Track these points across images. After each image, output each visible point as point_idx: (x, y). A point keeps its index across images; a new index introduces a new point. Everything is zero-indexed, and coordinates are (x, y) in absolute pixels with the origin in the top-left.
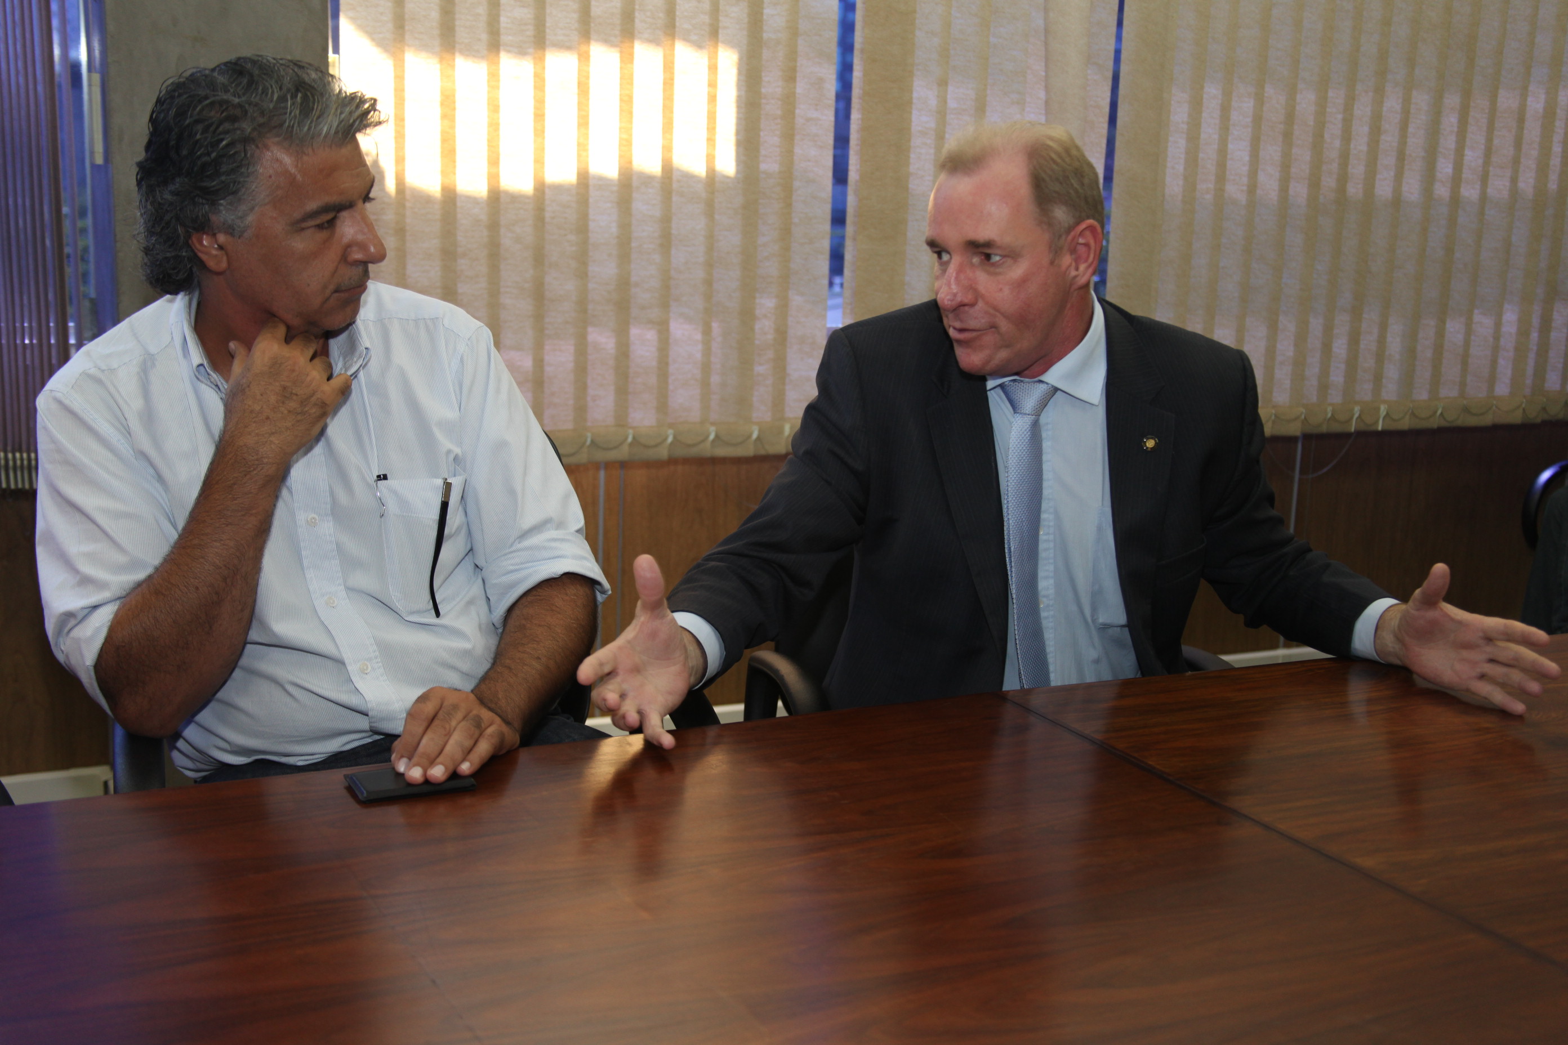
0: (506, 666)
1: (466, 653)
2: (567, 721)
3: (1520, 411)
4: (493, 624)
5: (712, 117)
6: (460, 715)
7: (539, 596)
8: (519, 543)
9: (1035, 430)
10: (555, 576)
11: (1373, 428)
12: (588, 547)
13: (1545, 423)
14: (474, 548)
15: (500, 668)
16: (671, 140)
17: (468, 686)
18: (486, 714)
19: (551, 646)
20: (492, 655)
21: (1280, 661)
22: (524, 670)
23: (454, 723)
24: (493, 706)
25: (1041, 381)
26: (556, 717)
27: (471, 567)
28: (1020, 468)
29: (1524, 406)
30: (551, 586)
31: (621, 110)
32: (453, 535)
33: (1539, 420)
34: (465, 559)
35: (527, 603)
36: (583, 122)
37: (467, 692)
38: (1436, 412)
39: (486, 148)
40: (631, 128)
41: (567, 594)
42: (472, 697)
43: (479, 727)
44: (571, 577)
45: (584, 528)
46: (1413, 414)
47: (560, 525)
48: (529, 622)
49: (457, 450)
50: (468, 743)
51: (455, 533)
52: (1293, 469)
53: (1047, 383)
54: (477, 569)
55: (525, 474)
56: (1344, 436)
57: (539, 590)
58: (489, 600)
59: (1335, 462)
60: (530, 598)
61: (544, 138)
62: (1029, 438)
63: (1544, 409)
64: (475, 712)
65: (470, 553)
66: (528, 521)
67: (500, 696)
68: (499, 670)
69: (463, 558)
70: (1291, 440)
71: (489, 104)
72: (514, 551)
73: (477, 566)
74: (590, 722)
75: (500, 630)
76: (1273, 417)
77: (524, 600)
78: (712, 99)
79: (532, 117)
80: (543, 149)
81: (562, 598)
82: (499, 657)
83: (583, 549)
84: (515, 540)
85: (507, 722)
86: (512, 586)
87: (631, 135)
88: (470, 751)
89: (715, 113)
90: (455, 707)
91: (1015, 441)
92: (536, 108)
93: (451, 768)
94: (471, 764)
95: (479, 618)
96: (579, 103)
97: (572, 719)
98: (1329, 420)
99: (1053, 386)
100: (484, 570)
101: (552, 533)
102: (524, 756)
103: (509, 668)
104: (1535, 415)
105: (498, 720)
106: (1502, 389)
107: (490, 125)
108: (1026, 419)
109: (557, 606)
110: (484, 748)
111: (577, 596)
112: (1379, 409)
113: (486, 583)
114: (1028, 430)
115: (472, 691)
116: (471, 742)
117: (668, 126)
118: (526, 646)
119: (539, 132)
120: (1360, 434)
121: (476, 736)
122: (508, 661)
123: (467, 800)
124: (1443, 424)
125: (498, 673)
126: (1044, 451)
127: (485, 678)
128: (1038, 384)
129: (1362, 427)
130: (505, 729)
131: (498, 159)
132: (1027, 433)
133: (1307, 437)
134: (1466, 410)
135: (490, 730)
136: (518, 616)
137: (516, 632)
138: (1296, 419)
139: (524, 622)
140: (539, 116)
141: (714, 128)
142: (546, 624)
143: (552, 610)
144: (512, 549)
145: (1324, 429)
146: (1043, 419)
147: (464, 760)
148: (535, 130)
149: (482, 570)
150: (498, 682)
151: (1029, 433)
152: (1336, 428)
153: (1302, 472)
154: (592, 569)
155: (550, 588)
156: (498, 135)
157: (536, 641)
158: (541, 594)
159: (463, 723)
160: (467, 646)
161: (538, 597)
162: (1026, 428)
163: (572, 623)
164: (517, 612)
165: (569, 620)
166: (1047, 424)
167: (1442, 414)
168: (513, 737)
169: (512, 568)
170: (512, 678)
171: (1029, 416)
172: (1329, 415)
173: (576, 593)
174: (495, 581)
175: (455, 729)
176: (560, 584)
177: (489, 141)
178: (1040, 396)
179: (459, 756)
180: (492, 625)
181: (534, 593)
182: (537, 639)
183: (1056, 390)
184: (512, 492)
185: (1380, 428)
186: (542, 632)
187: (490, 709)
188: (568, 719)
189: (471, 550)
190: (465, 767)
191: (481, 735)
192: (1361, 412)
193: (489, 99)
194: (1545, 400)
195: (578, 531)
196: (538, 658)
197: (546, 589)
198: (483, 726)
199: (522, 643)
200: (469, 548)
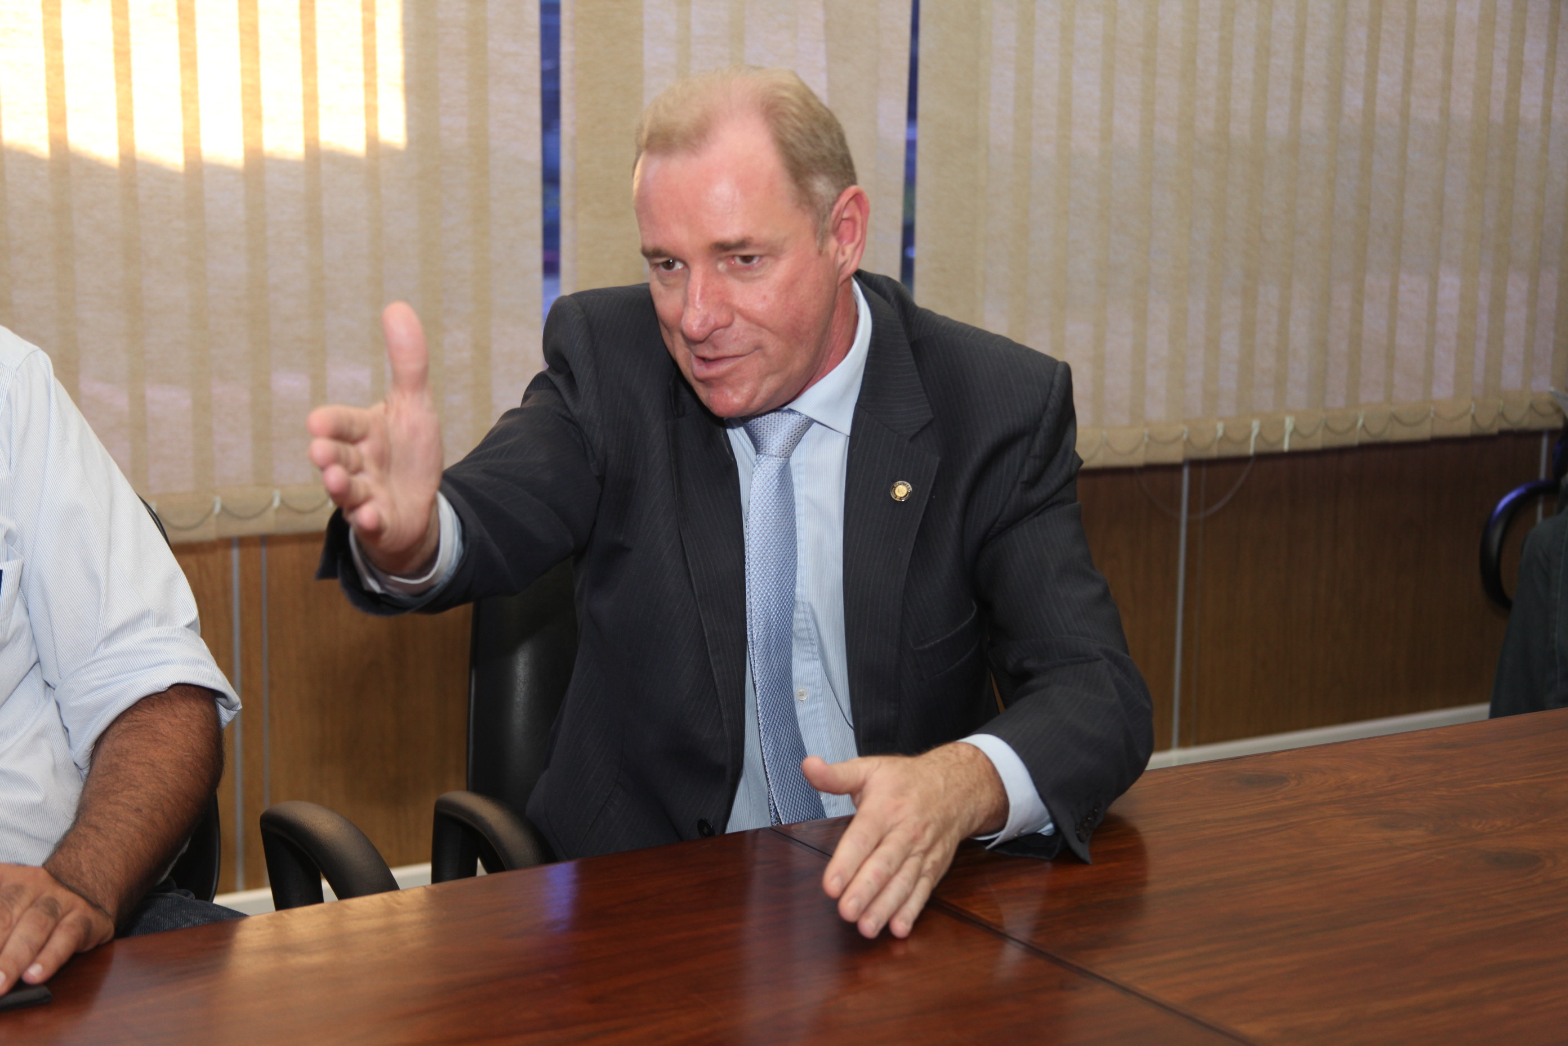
0: (91, 826)
1: (35, 810)
2: (184, 898)
3: (1468, 419)
4: (76, 764)
5: (370, 53)
6: (25, 900)
7: (136, 721)
8: (105, 648)
9: (785, 478)
10: (160, 690)
11: (1276, 449)
12: (205, 647)
13: (1503, 434)
14: (42, 659)
15: (84, 828)
16: (315, 85)
17: (36, 856)
18: (63, 896)
19: (155, 792)
20: (74, 809)
21: (1174, 764)
22: (117, 829)
23: (17, 911)
24: (74, 884)
25: (791, 411)
26: (169, 894)
27: (39, 686)
28: (766, 528)
29: (1472, 411)
30: (153, 705)
31: (243, 45)
32: (8, 643)
33: (1495, 430)
34: (29, 674)
35: (120, 732)
36: (189, 62)
37: (35, 868)
38: (1355, 423)
39: (44, 100)
40: (258, 71)
41: (176, 716)
42: (43, 873)
43: (54, 913)
44: (183, 691)
45: (199, 621)
46: (1327, 427)
47: (163, 619)
48: (123, 760)
49: (11, 524)
50: (38, 938)
51: (11, 638)
52: (1178, 507)
53: (800, 414)
54: (48, 689)
55: (109, 551)
56: (1241, 461)
57: (136, 713)
58: (67, 730)
59: (1229, 496)
60: (124, 725)
61: (130, 85)
62: (776, 488)
63: (1502, 415)
64: (47, 894)
65: (35, 667)
66: (117, 616)
67: (84, 869)
68: (81, 831)
69: (27, 674)
70: (1173, 469)
71: (45, 38)
72: (99, 660)
73: (49, 685)
74: (219, 900)
75: (86, 771)
76: (1146, 439)
77: (115, 729)
78: (369, 28)
79: (111, 56)
80: (130, 101)
81: (170, 722)
82: (83, 810)
83: (200, 650)
84: (99, 645)
85: (95, 906)
86: (99, 707)
87: (258, 80)
88: (41, 948)
89: (374, 47)
90: (19, 889)
91: (757, 491)
92: (117, 43)
93: (14, 975)
94: (44, 965)
95: (54, 757)
96: (182, 36)
97: (192, 895)
98: (1221, 439)
99: (807, 417)
100: (56, 689)
101: (149, 631)
102: (121, 951)
103: (97, 829)
104: (1489, 423)
105: (81, 903)
106: (1443, 391)
107: (49, 67)
108: (772, 461)
109: (162, 734)
110: (61, 944)
111: (190, 717)
112: (1282, 423)
113: (61, 707)
114: (774, 477)
115: (44, 865)
116: (44, 936)
117: (310, 66)
118: (120, 794)
119: (124, 76)
120: (1262, 457)
121: (49, 927)
122: (94, 818)
123: (39, 1018)
124: (1366, 438)
125: (81, 835)
126: (797, 500)
127: (62, 846)
128: (787, 414)
129: (1265, 448)
130: (92, 914)
131: (64, 115)
132: (774, 480)
133: (1196, 464)
134: (1395, 418)
135: (69, 918)
136: (107, 752)
137: (105, 775)
138: (1177, 439)
139: (115, 760)
140: (122, 54)
141: (374, 69)
142: (148, 761)
143: (156, 740)
144: (98, 655)
145: (1214, 452)
146: (793, 461)
147: (32, 961)
148: (118, 74)
149: (54, 689)
150: (80, 849)
151: (776, 481)
152: (1230, 450)
153: (1190, 511)
154: (211, 676)
155: (152, 708)
156: (62, 82)
157: (134, 786)
158: (139, 718)
159: (31, 911)
160: (36, 798)
161: (135, 723)
162: (772, 473)
163: (186, 756)
164: (106, 746)
165: (180, 752)
166: (799, 465)
167: (1364, 426)
168: (105, 926)
169: (97, 683)
170: (100, 841)
171: (776, 459)
172: (1220, 433)
173: (191, 711)
174: (73, 704)
175: (19, 919)
176: (165, 702)
177: (48, 89)
178: (790, 431)
179: (25, 955)
180: (74, 766)
181: (130, 717)
182: (136, 784)
183: (810, 422)
184: (93, 577)
185: (1286, 447)
186: (143, 773)
187: (70, 889)
188: (187, 895)
189: (38, 661)
190: (35, 973)
191: (56, 925)
192: (1262, 427)
193: (45, 31)
194: (1501, 403)
195: (188, 626)
196: (138, 810)
197: (147, 711)
198: (60, 912)
199: (114, 791)
200: (33, 659)
